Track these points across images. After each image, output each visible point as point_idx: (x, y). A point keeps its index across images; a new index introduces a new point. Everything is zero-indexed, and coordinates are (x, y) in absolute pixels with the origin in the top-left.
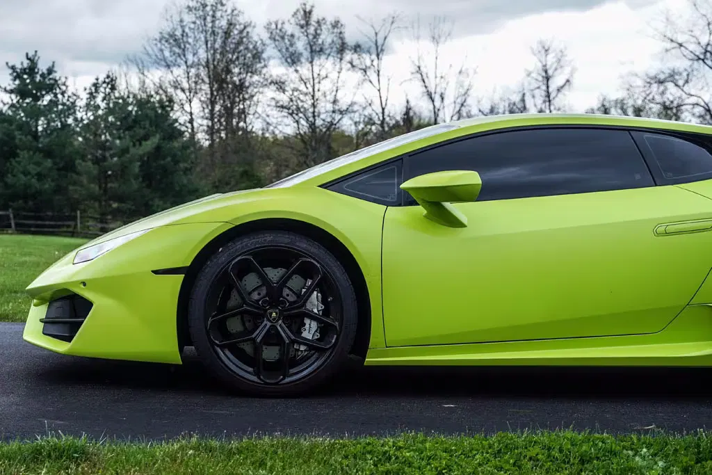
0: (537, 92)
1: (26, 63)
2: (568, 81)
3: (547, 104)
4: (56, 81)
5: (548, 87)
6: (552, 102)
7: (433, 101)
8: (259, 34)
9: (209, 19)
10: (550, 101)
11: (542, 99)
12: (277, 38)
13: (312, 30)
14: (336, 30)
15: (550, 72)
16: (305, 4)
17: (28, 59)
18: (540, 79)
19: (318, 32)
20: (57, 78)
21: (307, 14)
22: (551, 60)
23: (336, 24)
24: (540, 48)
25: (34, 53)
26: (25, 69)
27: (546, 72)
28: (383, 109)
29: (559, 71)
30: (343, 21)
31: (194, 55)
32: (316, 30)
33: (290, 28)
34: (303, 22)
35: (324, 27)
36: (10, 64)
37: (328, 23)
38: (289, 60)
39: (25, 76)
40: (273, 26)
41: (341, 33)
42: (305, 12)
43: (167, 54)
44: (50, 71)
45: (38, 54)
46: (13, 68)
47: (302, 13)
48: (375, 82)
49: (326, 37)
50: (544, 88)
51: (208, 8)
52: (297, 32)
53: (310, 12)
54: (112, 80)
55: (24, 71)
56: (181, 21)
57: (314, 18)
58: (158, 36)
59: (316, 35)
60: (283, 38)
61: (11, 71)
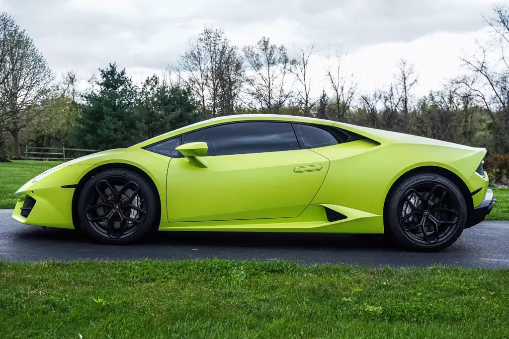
0: (399, 86)
1: (110, 69)
2: (416, 80)
3: (405, 92)
4: (126, 78)
5: (405, 84)
6: (407, 92)
7: (337, 91)
8: (239, 54)
9: (212, 45)
10: (406, 91)
11: (402, 90)
12: (249, 56)
13: (268, 52)
14: (282, 52)
15: (406, 75)
16: (264, 38)
17: (111, 66)
18: (401, 79)
19: (272, 53)
20: (126, 77)
21: (266, 43)
22: (407, 68)
23: (282, 49)
24: (401, 62)
25: (114, 63)
26: (109, 72)
27: (404, 75)
28: (307, 95)
29: (411, 75)
30: (285, 47)
31: (205, 64)
32: (271, 51)
33: (256, 51)
34: (264, 47)
35: (275, 50)
36: (101, 69)
37: (277, 48)
38: (256, 68)
39: (109, 76)
40: (247, 49)
41: (284, 53)
42: (264, 41)
43: (190, 64)
44: (123, 73)
45: (116, 64)
46: (102, 71)
47: (263, 42)
48: (303, 81)
49: (277, 55)
50: (403, 84)
51: (212, 39)
52: (261, 53)
53: (268, 42)
54: (156, 78)
55: (108, 73)
56: (198, 46)
57: (269, 45)
58: (184, 55)
59: (271, 54)
60: (252, 56)
61: (101, 73)
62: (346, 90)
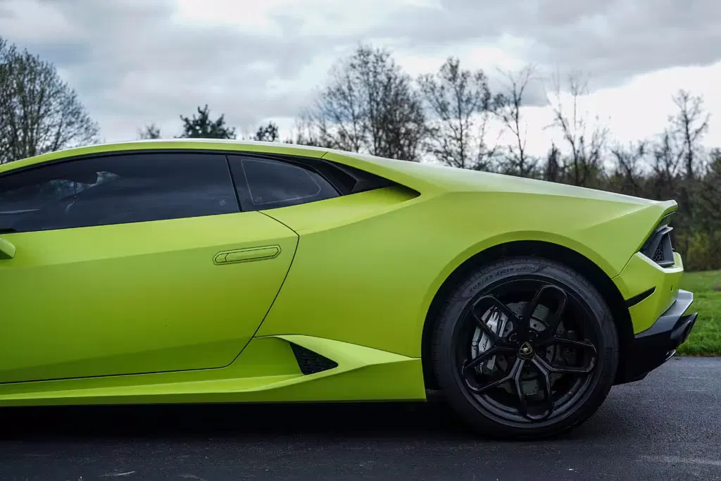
0: (678, 135)
1: (198, 116)
2: (705, 124)
3: (687, 144)
4: (225, 131)
5: (687, 130)
6: (692, 143)
7: (573, 143)
8: (413, 87)
9: (371, 74)
10: (689, 142)
11: (684, 140)
12: (428, 90)
13: (458, 81)
14: (480, 82)
15: (689, 116)
16: (451, 60)
17: (200, 112)
18: (680, 122)
19: (464, 84)
20: (226, 129)
21: (454, 69)
22: (689, 106)
23: (480, 76)
24: (680, 96)
25: (204, 107)
26: (197, 121)
27: (686, 116)
28: (522, 151)
29: (697, 116)
30: (486, 73)
31: (360, 106)
32: (463, 82)
33: (439, 82)
34: (450, 75)
35: (468, 79)
36: (184, 117)
37: (472, 75)
38: (439, 110)
39: (198, 128)
40: (424, 80)
41: (484, 84)
42: (451, 66)
43: (335, 106)
44: (220, 122)
45: (209, 108)
46: (186, 120)
47: (449, 67)
48: (515, 128)
49: (472, 88)
50: (684, 130)
51: (370, 65)
52: (447, 84)
53: (456, 67)
54: (274, 129)
55: (196, 123)
56: (348, 77)
57: (460, 72)
58: (326, 91)
59: (462, 86)
60: (433, 90)
61: (185, 123)
62: (588, 141)
